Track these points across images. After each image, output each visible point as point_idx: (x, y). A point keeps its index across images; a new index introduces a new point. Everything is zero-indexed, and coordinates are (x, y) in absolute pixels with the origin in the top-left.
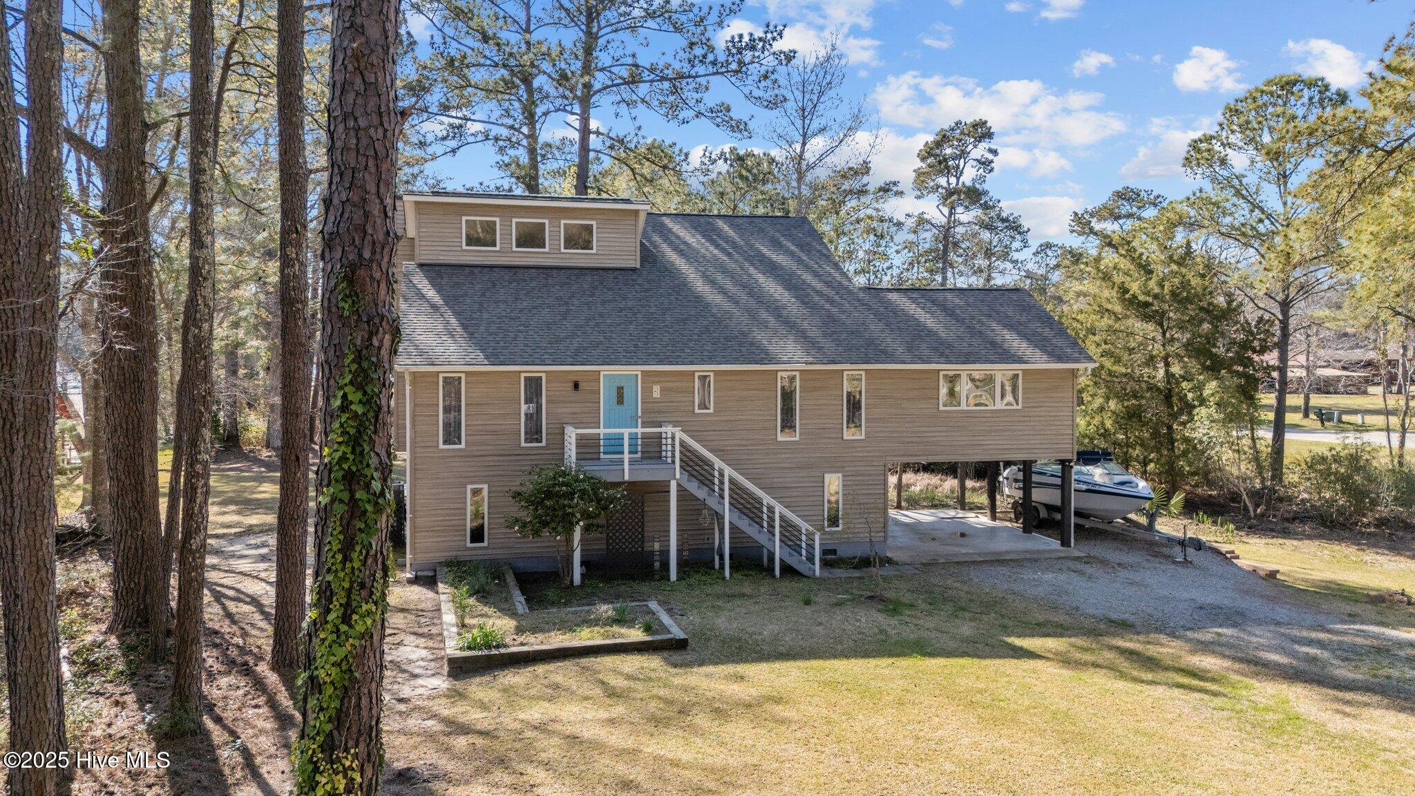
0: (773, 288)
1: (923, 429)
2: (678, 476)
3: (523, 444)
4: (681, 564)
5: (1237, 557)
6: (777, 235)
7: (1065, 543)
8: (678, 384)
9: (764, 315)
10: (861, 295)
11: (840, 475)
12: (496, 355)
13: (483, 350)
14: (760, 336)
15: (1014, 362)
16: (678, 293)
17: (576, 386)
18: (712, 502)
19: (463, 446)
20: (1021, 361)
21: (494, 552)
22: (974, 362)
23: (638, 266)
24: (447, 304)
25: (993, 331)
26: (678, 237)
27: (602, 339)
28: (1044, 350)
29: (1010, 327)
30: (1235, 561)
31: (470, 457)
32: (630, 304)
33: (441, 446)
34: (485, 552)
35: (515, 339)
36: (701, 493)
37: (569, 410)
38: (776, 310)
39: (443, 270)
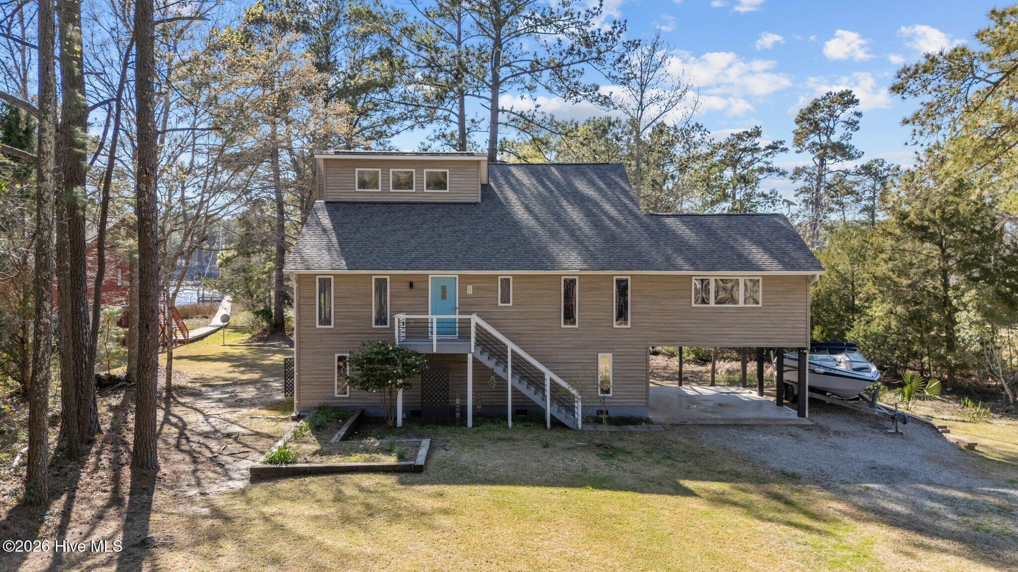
0: (574, 214)
1: (679, 321)
2: (473, 351)
3: (374, 326)
4: (475, 416)
5: (948, 432)
6: (595, 177)
7: (801, 414)
8: (484, 285)
9: (563, 233)
10: (645, 219)
11: (610, 355)
12: (354, 263)
13: (346, 260)
14: (554, 249)
15: (753, 269)
16: (502, 220)
17: (411, 285)
18: (499, 370)
19: (332, 326)
20: (758, 268)
21: (353, 401)
22: (718, 270)
23: (479, 201)
24: (334, 228)
25: (743, 246)
26: (517, 180)
27: (433, 252)
28: (781, 261)
29: (758, 243)
30: (944, 434)
31: (338, 334)
32: (463, 228)
33: (318, 326)
34: (346, 401)
35: (371, 252)
36: (491, 364)
37: (408, 303)
38: (572, 231)
39: (341, 205)
